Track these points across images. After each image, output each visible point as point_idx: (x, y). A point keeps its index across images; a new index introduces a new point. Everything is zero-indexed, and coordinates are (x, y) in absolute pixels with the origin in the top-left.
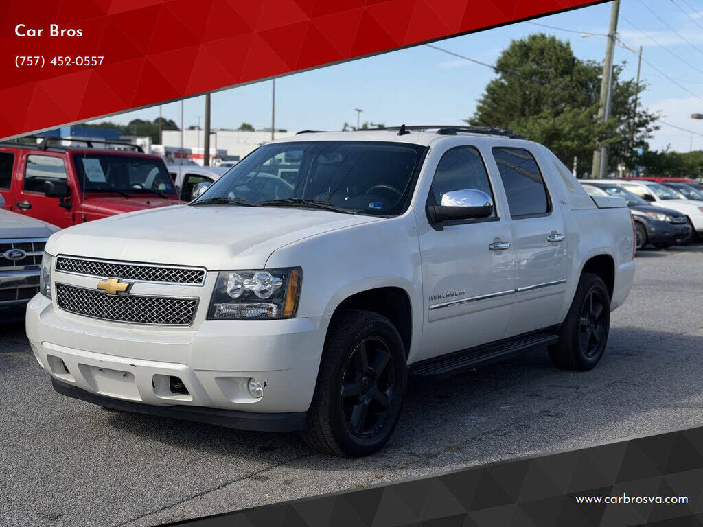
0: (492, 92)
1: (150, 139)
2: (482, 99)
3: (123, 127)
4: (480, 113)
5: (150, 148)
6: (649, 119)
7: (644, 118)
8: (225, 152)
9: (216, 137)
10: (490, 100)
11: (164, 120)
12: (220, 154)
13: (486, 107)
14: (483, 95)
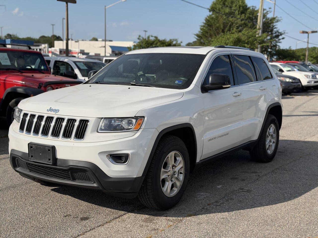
0: (208, 21)
1: (48, 45)
2: (203, 24)
3: (37, 39)
4: (202, 31)
5: (48, 50)
6: (279, 34)
7: (277, 34)
8: (84, 51)
9: (79, 44)
10: (206, 25)
11: (56, 36)
12: (82, 52)
13: (204, 28)
14: (203, 23)
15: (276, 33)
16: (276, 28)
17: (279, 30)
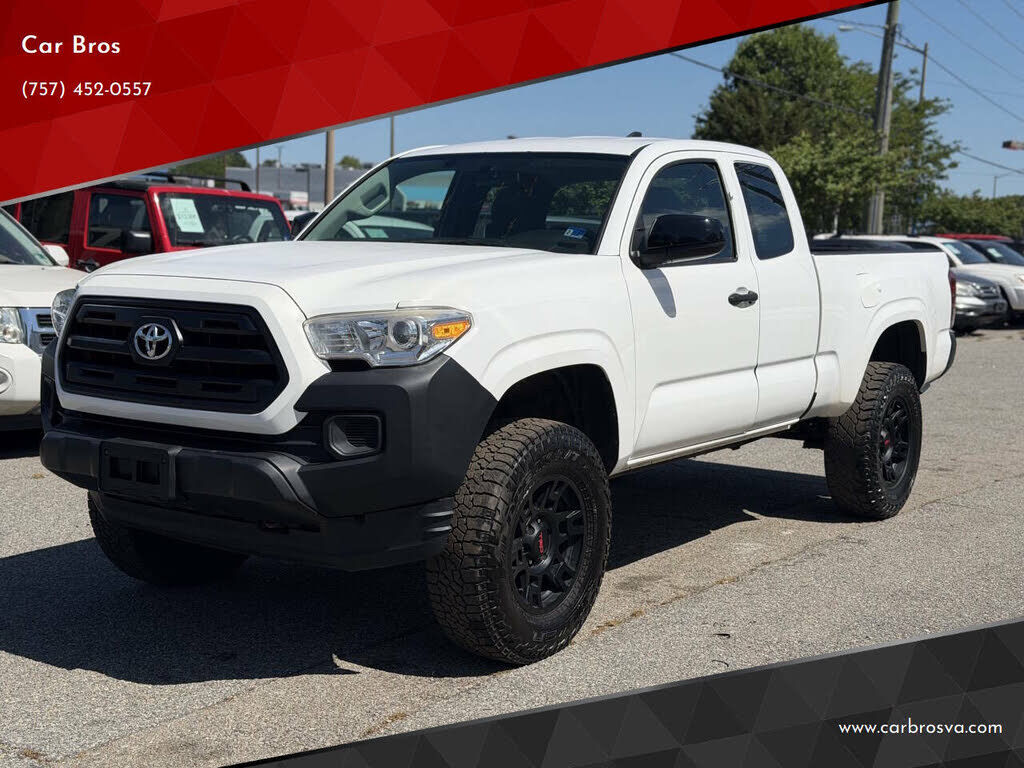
2: (704, 117)
6: (942, 152)
7: (935, 150)
14: (705, 112)
15: (930, 148)
16: (930, 133)
17: (941, 137)
